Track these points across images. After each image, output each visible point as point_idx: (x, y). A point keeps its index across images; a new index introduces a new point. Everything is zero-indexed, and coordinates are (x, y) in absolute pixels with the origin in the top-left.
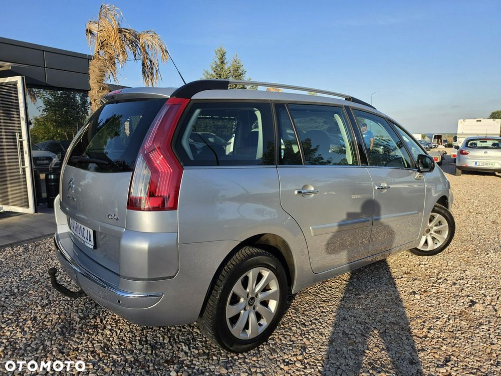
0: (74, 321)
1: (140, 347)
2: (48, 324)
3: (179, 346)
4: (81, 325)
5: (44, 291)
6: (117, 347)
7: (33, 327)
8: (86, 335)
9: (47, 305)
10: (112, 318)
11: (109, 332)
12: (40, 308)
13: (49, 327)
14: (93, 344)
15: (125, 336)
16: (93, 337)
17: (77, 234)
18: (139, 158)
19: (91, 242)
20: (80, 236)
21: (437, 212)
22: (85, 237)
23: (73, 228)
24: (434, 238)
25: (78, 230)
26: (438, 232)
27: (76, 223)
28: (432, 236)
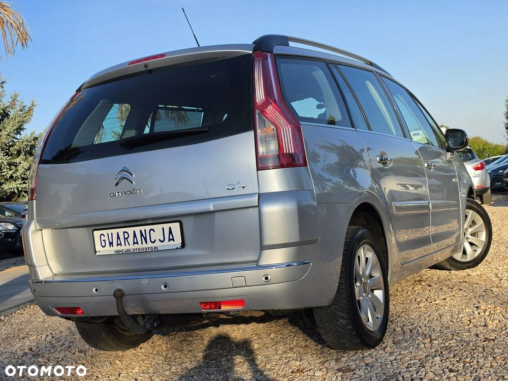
17: (128, 247)
18: (257, 116)
19: (174, 241)
20: (140, 246)
21: (468, 207)
22: (155, 240)
23: (111, 244)
24: (471, 244)
25: (131, 240)
26: (473, 234)
27: (124, 232)
28: (469, 241)
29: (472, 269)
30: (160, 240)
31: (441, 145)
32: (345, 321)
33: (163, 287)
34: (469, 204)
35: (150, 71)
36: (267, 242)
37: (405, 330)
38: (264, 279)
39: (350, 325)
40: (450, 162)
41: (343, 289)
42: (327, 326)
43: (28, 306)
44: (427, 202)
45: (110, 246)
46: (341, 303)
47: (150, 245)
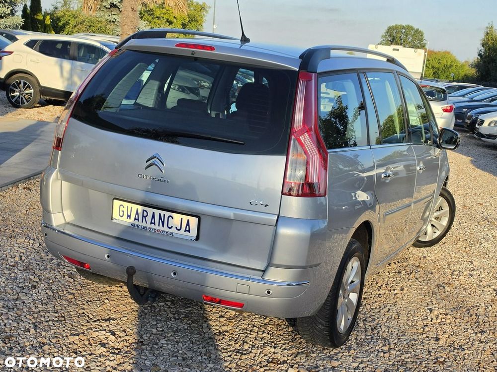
17: (144, 224)
18: (292, 142)
19: (190, 232)
20: (156, 227)
22: (172, 227)
23: (129, 216)
24: (433, 226)
25: (149, 218)
26: (437, 218)
27: (144, 211)
28: (432, 223)
30: (176, 228)
33: (172, 274)
34: (442, 191)
35: (196, 59)
36: (276, 261)
37: (367, 326)
38: (266, 292)
39: (327, 331)
40: (437, 157)
43: (11, 188)
45: (127, 218)
47: (166, 229)
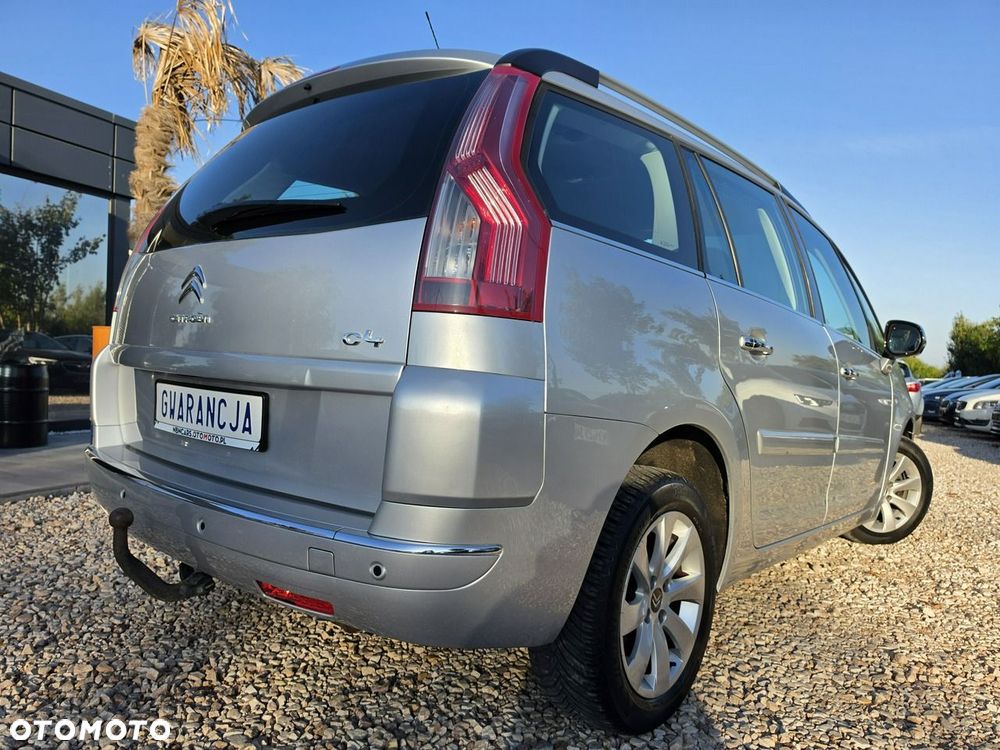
0: (142, 679)
1: (360, 733)
2: (64, 688)
3: (466, 726)
4: (165, 686)
5: (30, 611)
6: (294, 737)
7: (21, 695)
8: (189, 710)
9: (46, 643)
10: (246, 669)
11: (254, 703)
12: (28, 650)
13: (68, 695)
14: (220, 733)
15: (303, 709)
16: (212, 714)
17: (189, 425)
18: (444, 186)
19: (250, 432)
20: (204, 428)
21: (902, 451)
22: (224, 424)
23: (172, 413)
24: (893, 507)
25: (195, 412)
26: (900, 493)
27: (189, 396)
28: (891, 501)
29: (887, 546)
30: (231, 424)
31: (876, 346)
32: (581, 682)
33: (198, 526)
34: (902, 444)
36: (399, 485)
37: (734, 683)
38: (371, 570)
39: (592, 692)
40: (885, 373)
41: (589, 611)
42: (547, 675)
44: (831, 436)
45: (171, 417)
46: (581, 641)
47: (216, 430)
